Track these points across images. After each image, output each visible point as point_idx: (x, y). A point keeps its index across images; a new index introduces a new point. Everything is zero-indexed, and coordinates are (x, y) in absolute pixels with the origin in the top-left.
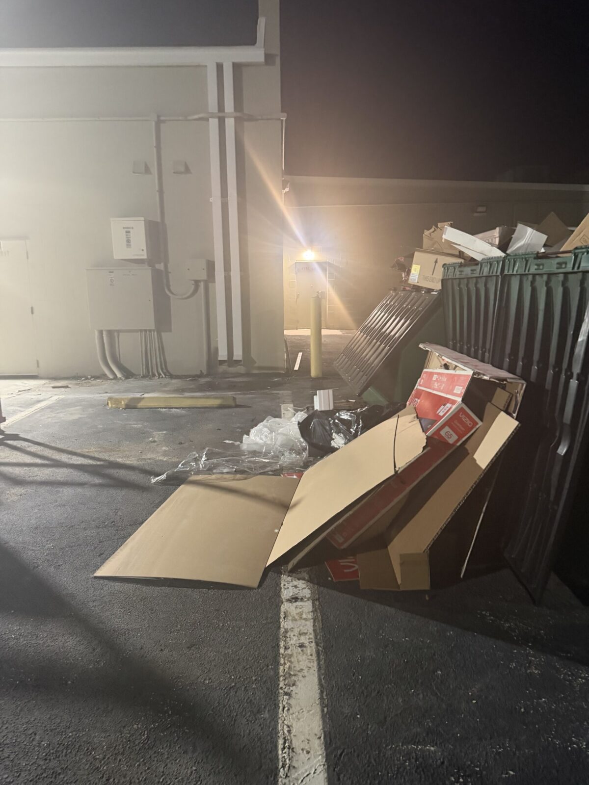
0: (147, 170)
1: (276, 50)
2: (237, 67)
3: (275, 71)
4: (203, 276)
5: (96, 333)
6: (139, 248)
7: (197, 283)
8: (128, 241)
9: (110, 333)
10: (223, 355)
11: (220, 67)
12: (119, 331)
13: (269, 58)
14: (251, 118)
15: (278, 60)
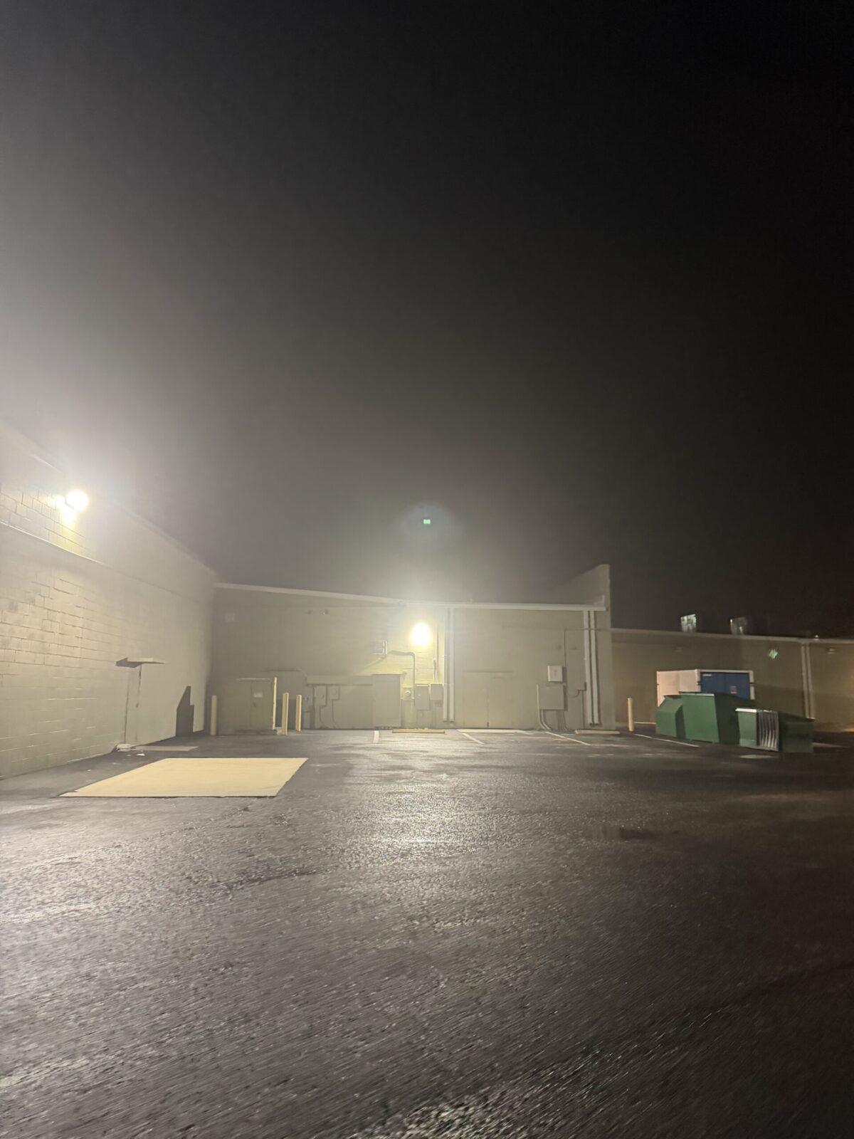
0: (560, 648)
1: (609, 605)
2: (595, 612)
3: (608, 615)
4: (583, 689)
5: (539, 712)
6: (559, 678)
7: (579, 691)
8: (555, 675)
9: (544, 711)
10: (589, 721)
11: (589, 612)
12: (548, 710)
13: (607, 609)
14: (599, 630)
15: (610, 610)
